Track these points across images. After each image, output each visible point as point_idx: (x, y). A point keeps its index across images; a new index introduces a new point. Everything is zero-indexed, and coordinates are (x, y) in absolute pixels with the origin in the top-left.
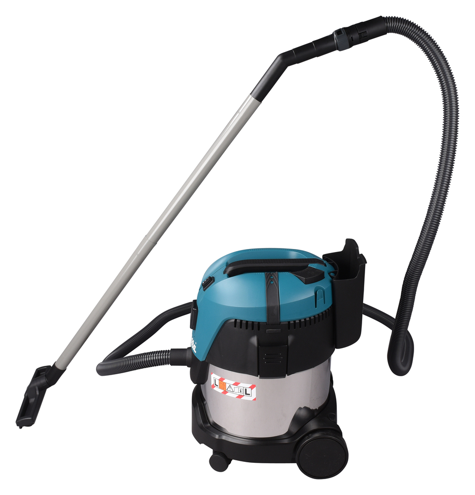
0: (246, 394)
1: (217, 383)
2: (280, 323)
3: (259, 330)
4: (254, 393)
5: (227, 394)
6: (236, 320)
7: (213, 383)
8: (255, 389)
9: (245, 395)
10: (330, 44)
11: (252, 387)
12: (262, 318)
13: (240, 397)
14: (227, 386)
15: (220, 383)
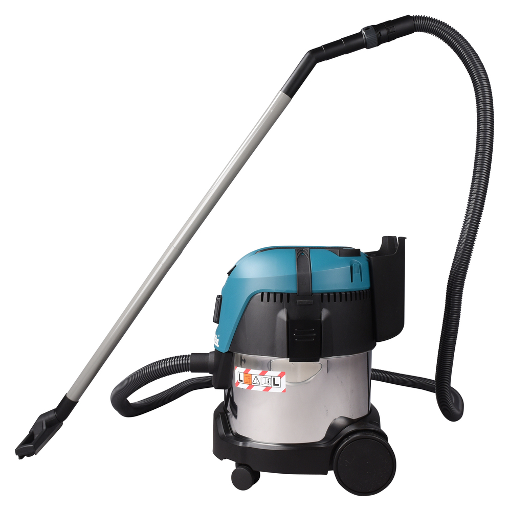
0: (274, 384)
1: (242, 378)
2: (312, 294)
3: (288, 301)
4: (283, 382)
5: (253, 389)
6: (263, 294)
7: (237, 379)
8: (284, 377)
9: (273, 386)
10: (359, 41)
11: (281, 376)
12: (292, 288)
13: (267, 389)
14: (253, 377)
15: (245, 376)
